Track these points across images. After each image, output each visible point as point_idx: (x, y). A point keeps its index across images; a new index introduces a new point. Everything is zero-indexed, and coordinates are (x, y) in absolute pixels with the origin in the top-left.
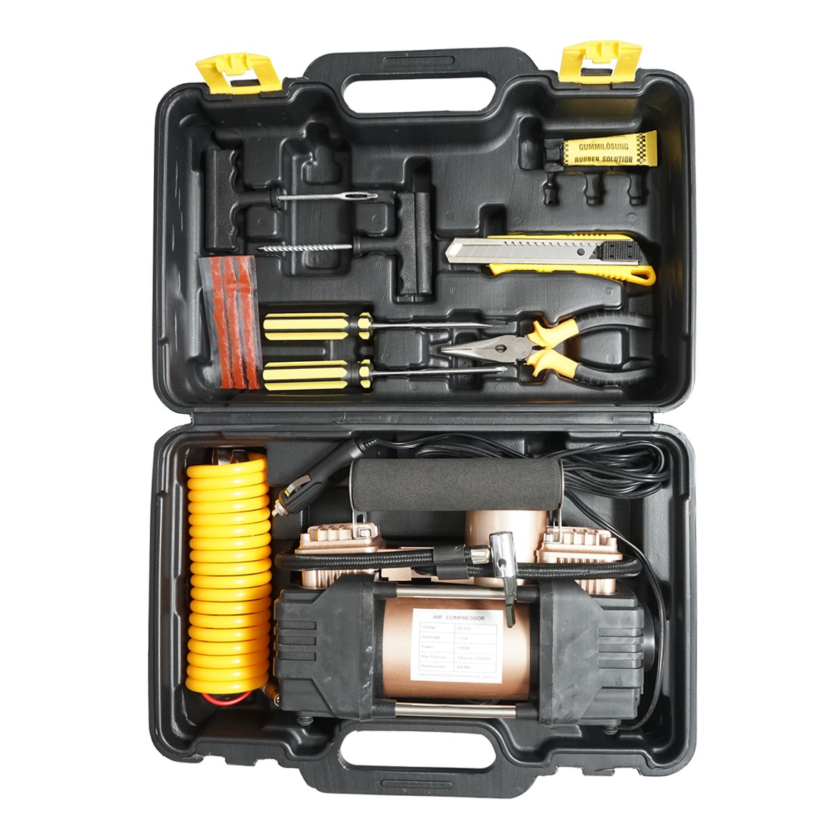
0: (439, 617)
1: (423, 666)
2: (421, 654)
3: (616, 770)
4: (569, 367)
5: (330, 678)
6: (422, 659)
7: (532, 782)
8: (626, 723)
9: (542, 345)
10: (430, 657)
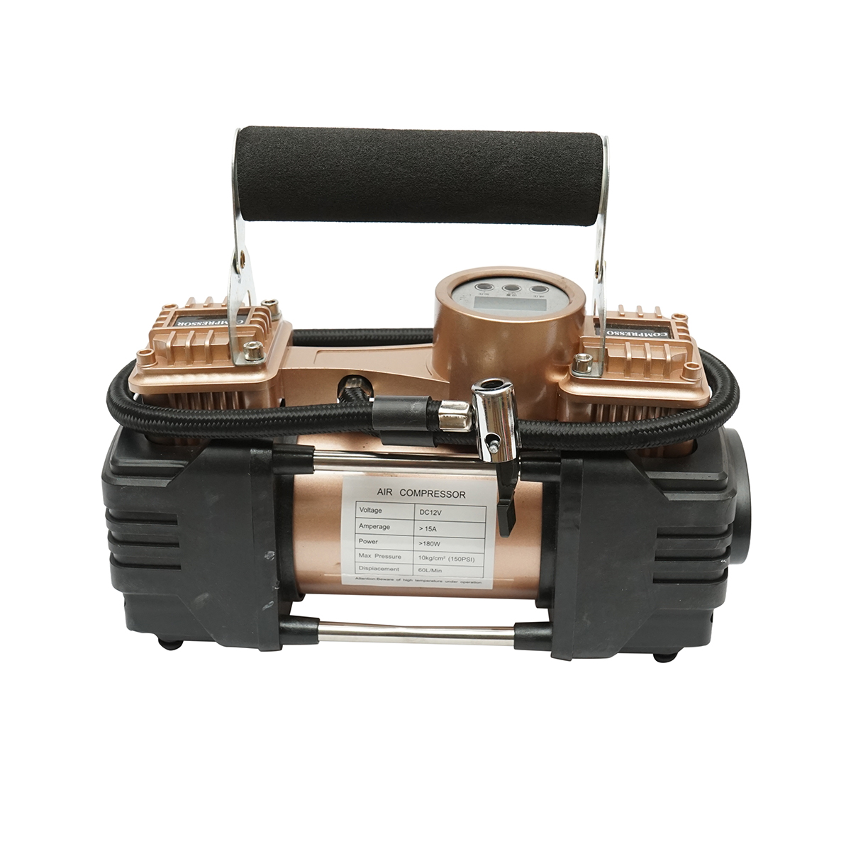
1: (362, 568)
2: (358, 551)
6: (358, 559)
10: (373, 556)
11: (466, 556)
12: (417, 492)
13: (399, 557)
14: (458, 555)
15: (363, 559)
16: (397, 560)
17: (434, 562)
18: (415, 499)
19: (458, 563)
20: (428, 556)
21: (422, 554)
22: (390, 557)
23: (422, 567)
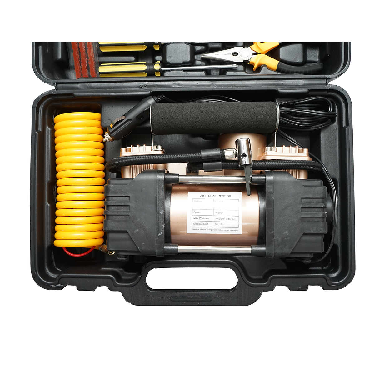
0: (204, 196)
1: (194, 224)
2: (193, 216)
3: (309, 287)
4: (273, 63)
5: (138, 230)
6: (194, 220)
7: (260, 295)
8: (317, 256)
9: (259, 52)
10: (199, 218)
11: (232, 217)
12: (214, 196)
13: (208, 219)
14: (229, 217)
15: (196, 220)
16: (207, 220)
17: (221, 220)
18: (213, 198)
19: (229, 221)
20: (219, 218)
21: (216, 217)
22: (205, 218)
23: (216, 223)
